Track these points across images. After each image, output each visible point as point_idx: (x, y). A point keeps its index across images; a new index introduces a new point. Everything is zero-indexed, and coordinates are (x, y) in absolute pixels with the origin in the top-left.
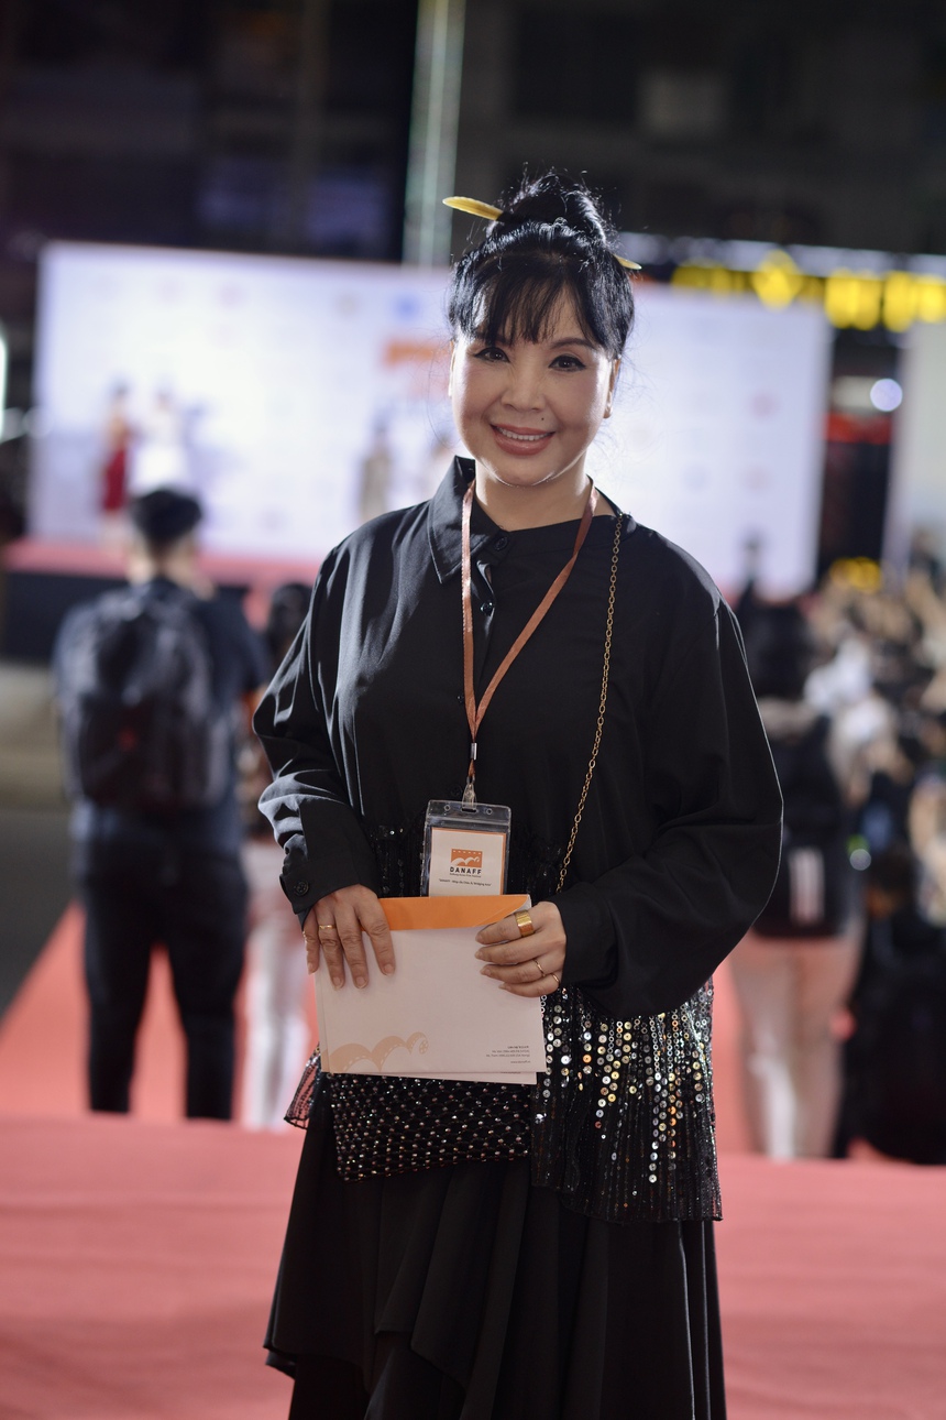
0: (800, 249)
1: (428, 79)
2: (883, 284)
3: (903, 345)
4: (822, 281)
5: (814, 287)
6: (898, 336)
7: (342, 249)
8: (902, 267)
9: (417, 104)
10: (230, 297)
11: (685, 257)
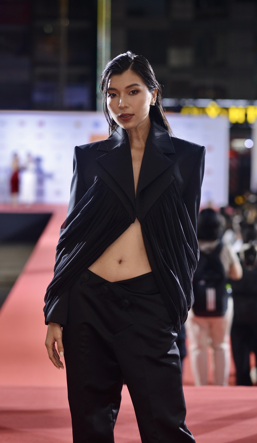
0: (220, 101)
1: (102, 53)
2: (246, 109)
3: (252, 128)
4: (227, 109)
5: (225, 111)
6: (251, 125)
7: (78, 108)
8: (252, 104)
9: (99, 62)
10: (41, 124)
11: (184, 104)
